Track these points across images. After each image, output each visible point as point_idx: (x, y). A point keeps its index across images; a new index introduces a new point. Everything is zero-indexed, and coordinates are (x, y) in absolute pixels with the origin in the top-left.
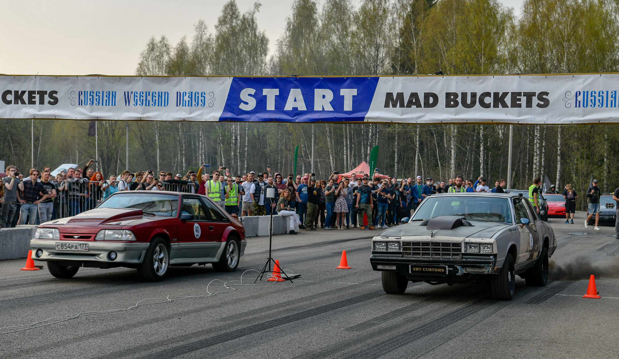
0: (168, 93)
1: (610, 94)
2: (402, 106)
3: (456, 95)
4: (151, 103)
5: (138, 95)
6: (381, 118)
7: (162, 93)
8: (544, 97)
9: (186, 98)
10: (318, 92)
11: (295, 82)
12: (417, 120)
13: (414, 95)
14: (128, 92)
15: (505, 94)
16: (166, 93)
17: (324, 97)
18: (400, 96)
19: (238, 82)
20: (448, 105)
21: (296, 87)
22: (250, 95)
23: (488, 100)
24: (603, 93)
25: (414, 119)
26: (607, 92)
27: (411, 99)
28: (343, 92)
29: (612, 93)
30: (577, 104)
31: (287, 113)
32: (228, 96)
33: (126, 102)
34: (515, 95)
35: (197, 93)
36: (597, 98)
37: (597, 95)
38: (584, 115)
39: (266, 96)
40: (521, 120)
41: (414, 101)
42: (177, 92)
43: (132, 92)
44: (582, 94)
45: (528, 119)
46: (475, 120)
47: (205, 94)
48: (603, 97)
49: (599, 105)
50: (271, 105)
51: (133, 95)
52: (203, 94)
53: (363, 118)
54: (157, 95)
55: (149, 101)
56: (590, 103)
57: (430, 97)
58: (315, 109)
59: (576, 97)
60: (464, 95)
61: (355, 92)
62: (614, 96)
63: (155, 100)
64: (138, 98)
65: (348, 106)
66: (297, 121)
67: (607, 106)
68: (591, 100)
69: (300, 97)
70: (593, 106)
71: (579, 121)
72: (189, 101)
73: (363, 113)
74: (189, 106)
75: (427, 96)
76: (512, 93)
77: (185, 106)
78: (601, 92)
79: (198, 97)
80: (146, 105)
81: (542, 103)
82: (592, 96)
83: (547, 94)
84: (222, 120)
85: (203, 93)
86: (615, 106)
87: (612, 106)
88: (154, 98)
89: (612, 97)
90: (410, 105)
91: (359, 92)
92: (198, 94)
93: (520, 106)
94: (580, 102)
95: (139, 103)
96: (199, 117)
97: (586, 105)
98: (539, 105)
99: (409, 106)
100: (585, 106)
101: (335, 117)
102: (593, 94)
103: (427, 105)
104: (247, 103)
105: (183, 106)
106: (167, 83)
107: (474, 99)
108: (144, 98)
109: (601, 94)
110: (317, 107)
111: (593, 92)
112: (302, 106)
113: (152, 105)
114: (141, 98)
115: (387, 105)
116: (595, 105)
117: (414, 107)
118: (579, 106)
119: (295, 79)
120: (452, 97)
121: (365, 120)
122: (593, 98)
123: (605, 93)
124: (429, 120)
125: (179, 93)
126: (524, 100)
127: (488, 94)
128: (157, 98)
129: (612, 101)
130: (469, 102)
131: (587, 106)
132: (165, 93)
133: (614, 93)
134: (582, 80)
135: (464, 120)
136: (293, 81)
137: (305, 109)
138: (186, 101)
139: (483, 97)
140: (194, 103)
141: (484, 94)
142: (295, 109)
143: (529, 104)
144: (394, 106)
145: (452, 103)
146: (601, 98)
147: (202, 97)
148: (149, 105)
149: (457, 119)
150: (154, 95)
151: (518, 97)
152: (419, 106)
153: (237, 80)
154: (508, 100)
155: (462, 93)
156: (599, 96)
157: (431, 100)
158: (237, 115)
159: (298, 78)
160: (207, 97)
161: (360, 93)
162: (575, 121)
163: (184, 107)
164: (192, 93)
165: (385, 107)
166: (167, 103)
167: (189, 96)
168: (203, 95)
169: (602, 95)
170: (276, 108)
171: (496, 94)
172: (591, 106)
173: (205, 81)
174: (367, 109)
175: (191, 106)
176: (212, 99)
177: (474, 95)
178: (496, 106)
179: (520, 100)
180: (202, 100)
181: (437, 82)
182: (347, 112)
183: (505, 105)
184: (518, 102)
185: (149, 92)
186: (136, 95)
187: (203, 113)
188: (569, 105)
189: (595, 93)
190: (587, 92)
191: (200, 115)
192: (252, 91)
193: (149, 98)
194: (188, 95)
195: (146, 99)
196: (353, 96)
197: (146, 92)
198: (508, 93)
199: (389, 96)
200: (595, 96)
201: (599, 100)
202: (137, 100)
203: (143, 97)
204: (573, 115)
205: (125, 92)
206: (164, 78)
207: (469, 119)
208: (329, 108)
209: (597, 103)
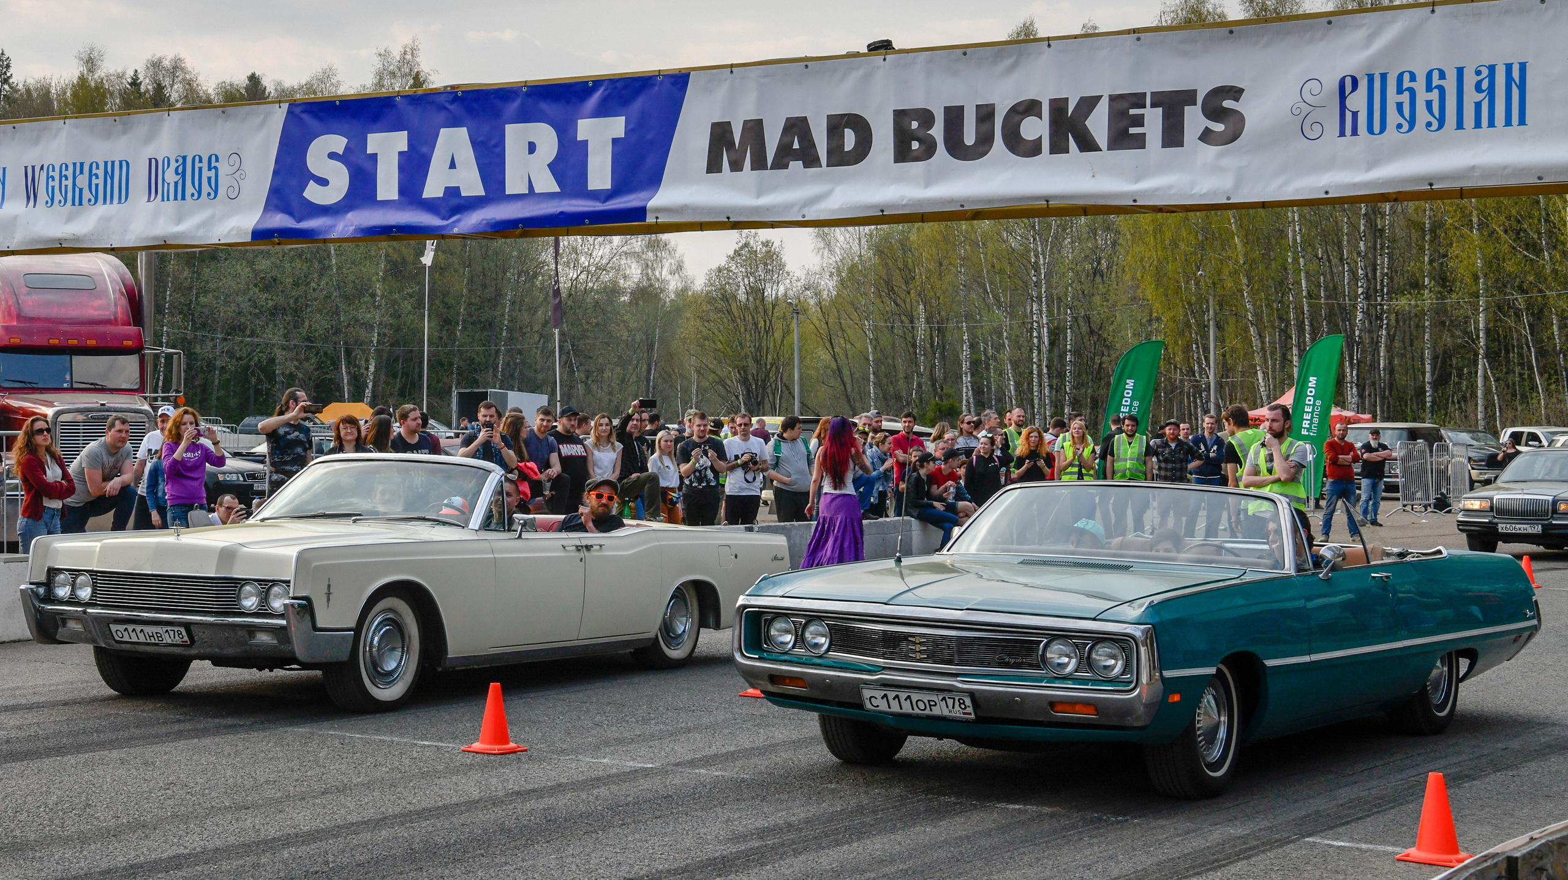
0: (128, 164)
1: (1470, 80)
2: (759, 164)
3: (926, 118)
4: (87, 195)
5: (56, 175)
6: (695, 209)
7: (113, 163)
8: (1228, 104)
9: (171, 177)
10: (515, 135)
11: (451, 107)
12: (805, 211)
13: (797, 127)
14: (33, 167)
15: (1088, 104)
16: (124, 164)
17: (532, 148)
18: (754, 129)
19: (300, 118)
20: (902, 154)
21: (455, 123)
22: (333, 156)
23: (1035, 128)
24: (1442, 75)
25: (796, 208)
26: (1460, 71)
27: (787, 140)
28: (587, 128)
29: (1478, 73)
30: (1347, 124)
31: (430, 206)
32: (276, 161)
33: (28, 198)
34: (1124, 105)
35: (197, 158)
36: (1422, 96)
37: (1420, 86)
38: (1371, 166)
39: (374, 157)
40: (1144, 193)
41: (796, 146)
42: (150, 160)
43: (42, 168)
44: (1363, 85)
45: (1170, 187)
46: (990, 201)
47: (217, 160)
48: (1442, 90)
49: (1429, 124)
50: (388, 186)
51: (44, 174)
52: (213, 161)
53: (639, 213)
54: (101, 172)
55: (81, 190)
56: (1393, 117)
57: (846, 130)
58: (509, 191)
59: (1343, 97)
60: (954, 116)
61: (617, 126)
62: (1485, 85)
63: (97, 185)
64: (56, 183)
65: (600, 175)
66: (456, 230)
67: (1460, 125)
68: (1400, 106)
69: (466, 155)
70: (1406, 126)
71: (1355, 185)
72: (176, 183)
73: (643, 195)
74: (176, 199)
75: (836, 125)
76: (1113, 99)
77: (168, 200)
78: (1436, 74)
79: (200, 169)
80: (73, 204)
81: (1219, 127)
82: (1400, 91)
83: (1235, 93)
84: (260, 235)
85: (213, 158)
86: (1491, 124)
87: (1478, 125)
88: (94, 181)
89: (1478, 87)
90: (785, 161)
91: (631, 126)
92: (201, 161)
93: (1139, 142)
94: (1355, 115)
95: (58, 197)
96: (200, 233)
97: (1377, 125)
98: (1206, 136)
99: (780, 163)
100: (1377, 129)
101: (562, 213)
102: (1407, 84)
103: (839, 158)
104: (323, 182)
105: (163, 200)
106: (124, 132)
107: (985, 127)
108: (70, 183)
109: (1436, 81)
110: (514, 185)
111: (1407, 77)
112: (471, 184)
113: (90, 200)
114: (64, 182)
115: (714, 166)
116: (1412, 123)
117: (796, 165)
118: (1355, 132)
119: (451, 97)
120: (915, 125)
121: (650, 219)
122: (1405, 97)
123: (1451, 76)
124: (840, 209)
125: (153, 161)
126: (1153, 120)
127: (1031, 108)
128: (101, 181)
129: (1478, 106)
130: (969, 138)
131: (1383, 129)
132: (121, 162)
133: (1485, 72)
134: (1362, 34)
135: (951, 201)
136: (447, 105)
137: (481, 192)
138: (169, 184)
139: (1017, 118)
140: (190, 188)
141: (1021, 109)
142: (452, 192)
143: (1173, 136)
144: (736, 166)
145: (915, 145)
146: (1434, 95)
147: (210, 169)
148: (81, 204)
149: (929, 201)
150: (94, 171)
151: (1132, 112)
152: (810, 159)
153: (298, 110)
154: (1098, 124)
155: (948, 110)
156: (1429, 89)
157: (850, 139)
158: (299, 221)
159: (460, 94)
160: (224, 168)
161: (633, 130)
162: (1339, 187)
163: (166, 202)
164: (184, 158)
165: (710, 170)
166: (125, 194)
167: (177, 169)
168: (214, 164)
169: (1441, 82)
170: (402, 191)
171: (1058, 106)
172: (1399, 126)
173: (220, 122)
174: (654, 180)
175: (183, 198)
176: (237, 176)
177: (986, 114)
178: (1058, 147)
179: (1139, 121)
180: (209, 179)
181: (868, 76)
182: (596, 195)
183: (1087, 144)
184: (1132, 130)
185: (82, 164)
186: (51, 173)
187: (212, 217)
188: (1317, 128)
189: (1413, 78)
190: (1384, 77)
191: (203, 224)
192: (338, 143)
193: (82, 181)
194: (173, 165)
195: (74, 185)
196: (615, 141)
197: (75, 164)
198: (1098, 98)
199: (720, 135)
200: (1412, 92)
201: (1429, 104)
202: (53, 187)
203: (67, 179)
204: (1330, 164)
205: (26, 168)
206: (117, 118)
207: (968, 200)
208: (546, 183)
209: (1422, 115)
